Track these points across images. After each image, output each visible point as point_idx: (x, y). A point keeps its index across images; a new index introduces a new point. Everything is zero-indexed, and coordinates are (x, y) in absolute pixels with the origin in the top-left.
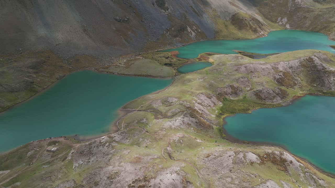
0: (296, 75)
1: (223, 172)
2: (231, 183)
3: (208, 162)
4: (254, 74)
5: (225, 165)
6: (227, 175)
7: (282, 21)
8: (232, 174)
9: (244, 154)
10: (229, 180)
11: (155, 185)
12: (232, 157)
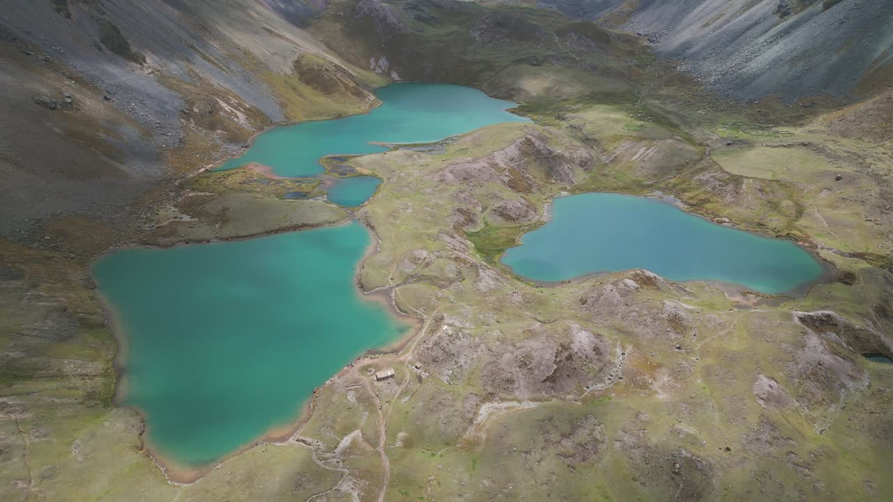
0: (523, 170)
1: (620, 310)
2: (639, 316)
3: (592, 308)
4: (471, 182)
5: (615, 302)
6: (627, 311)
7: (379, 64)
8: (632, 308)
9: (623, 283)
10: (634, 314)
11: (579, 349)
12: (615, 290)
